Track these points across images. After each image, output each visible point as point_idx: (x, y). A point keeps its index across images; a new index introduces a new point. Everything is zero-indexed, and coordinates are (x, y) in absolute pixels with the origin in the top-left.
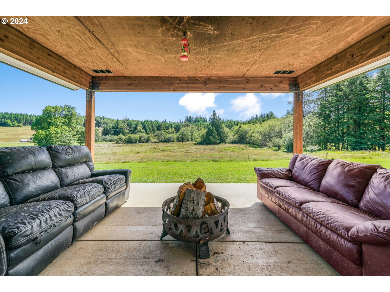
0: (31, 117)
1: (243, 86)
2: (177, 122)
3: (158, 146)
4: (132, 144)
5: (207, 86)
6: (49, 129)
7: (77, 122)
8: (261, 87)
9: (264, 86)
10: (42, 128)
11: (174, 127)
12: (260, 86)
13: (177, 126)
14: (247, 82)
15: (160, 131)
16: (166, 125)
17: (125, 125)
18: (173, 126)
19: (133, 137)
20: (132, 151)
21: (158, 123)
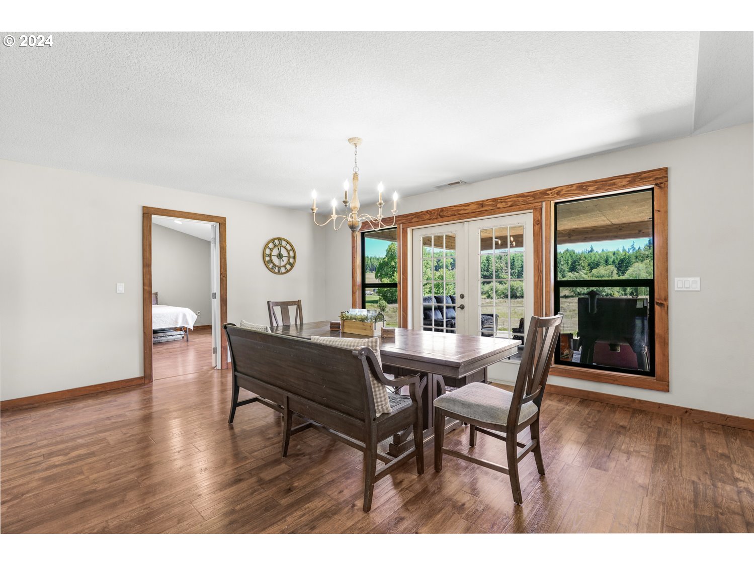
0: (372, 260)
1: (615, 234)
2: (624, 250)
3: (571, 304)
4: (516, 300)
5: (572, 238)
6: (393, 276)
7: (427, 264)
8: (639, 233)
9: (643, 231)
10: (386, 275)
11: (614, 262)
12: (637, 232)
13: (622, 261)
14: (620, 229)
15: (575, 273)
16: (593, 258)
17: (502, 265)
18: (611, 260)
19: (517, 286)
20: (515, 313)
21: (572, 256)
